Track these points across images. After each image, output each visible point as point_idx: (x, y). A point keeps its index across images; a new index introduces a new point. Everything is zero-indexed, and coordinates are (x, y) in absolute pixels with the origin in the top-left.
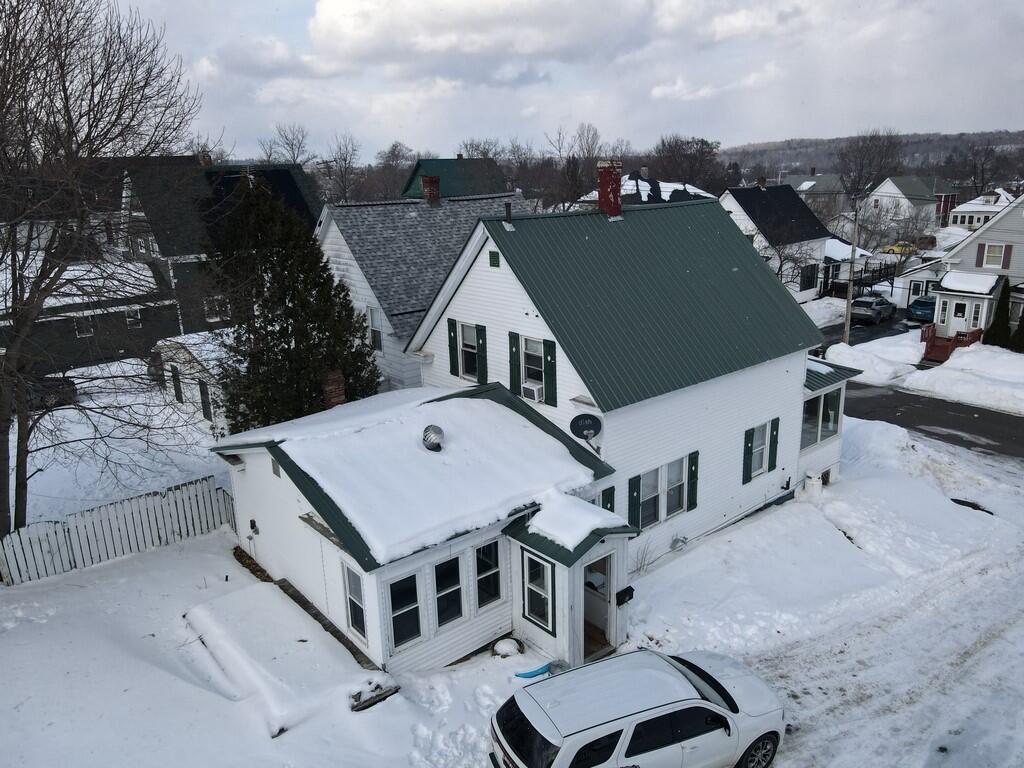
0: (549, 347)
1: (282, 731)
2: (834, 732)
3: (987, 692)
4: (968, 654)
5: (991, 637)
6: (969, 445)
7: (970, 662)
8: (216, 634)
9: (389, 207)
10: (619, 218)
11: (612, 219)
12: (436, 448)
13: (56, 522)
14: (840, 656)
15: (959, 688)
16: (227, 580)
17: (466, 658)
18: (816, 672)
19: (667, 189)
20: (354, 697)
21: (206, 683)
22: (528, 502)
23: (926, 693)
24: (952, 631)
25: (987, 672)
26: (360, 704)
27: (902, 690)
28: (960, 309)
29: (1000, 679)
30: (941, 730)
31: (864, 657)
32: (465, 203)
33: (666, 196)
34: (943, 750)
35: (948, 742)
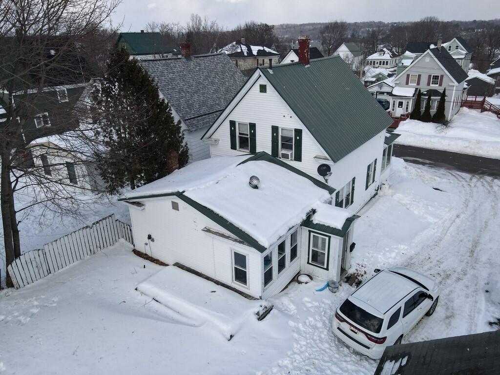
0: (298, 132)
1: (231, 336)
2: (447, 292)
3: (488, 266)
4: (472, 252)
5: (476, 243)
6: (423, 164)
7: (475, 254)
8: (162, 295)
9: (167, 61)
10: (309, 66)
11: (306, 66)
12: (256, 187)
13: (39, 250)
14: (430, 260)
15: (478, 266)
16: (144, 267)
17: (286, 287)
18: (425, 268)
19: (255, 49)
20: (257, 314)
21: (173, 321)
22: (310, 209)
23: (468, 270)
24: (461, 243)
25: (484, 258)
26: (261, 317)
27: (459, 270)
28: (401, 104)
29: (489, 259)
30: (482, 283)
31: (438, 258)
32: (202, 58)
33: (255, 53)
34: (487, 291)
35: (487, 288)
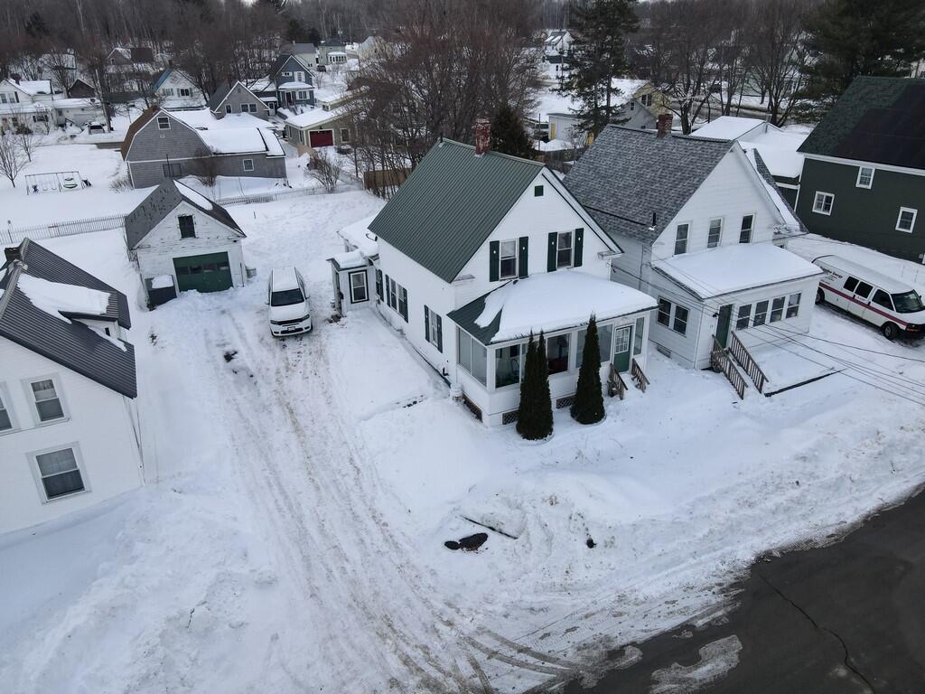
2: (277, 355)
3: (267, 403)
4: (291, 412)
5: (297, 429)
15: (274, 397)
25: (276, 411)
27: (285, 381)
30: (260, 381)
34: (252, 376)
35: (254, 379)
